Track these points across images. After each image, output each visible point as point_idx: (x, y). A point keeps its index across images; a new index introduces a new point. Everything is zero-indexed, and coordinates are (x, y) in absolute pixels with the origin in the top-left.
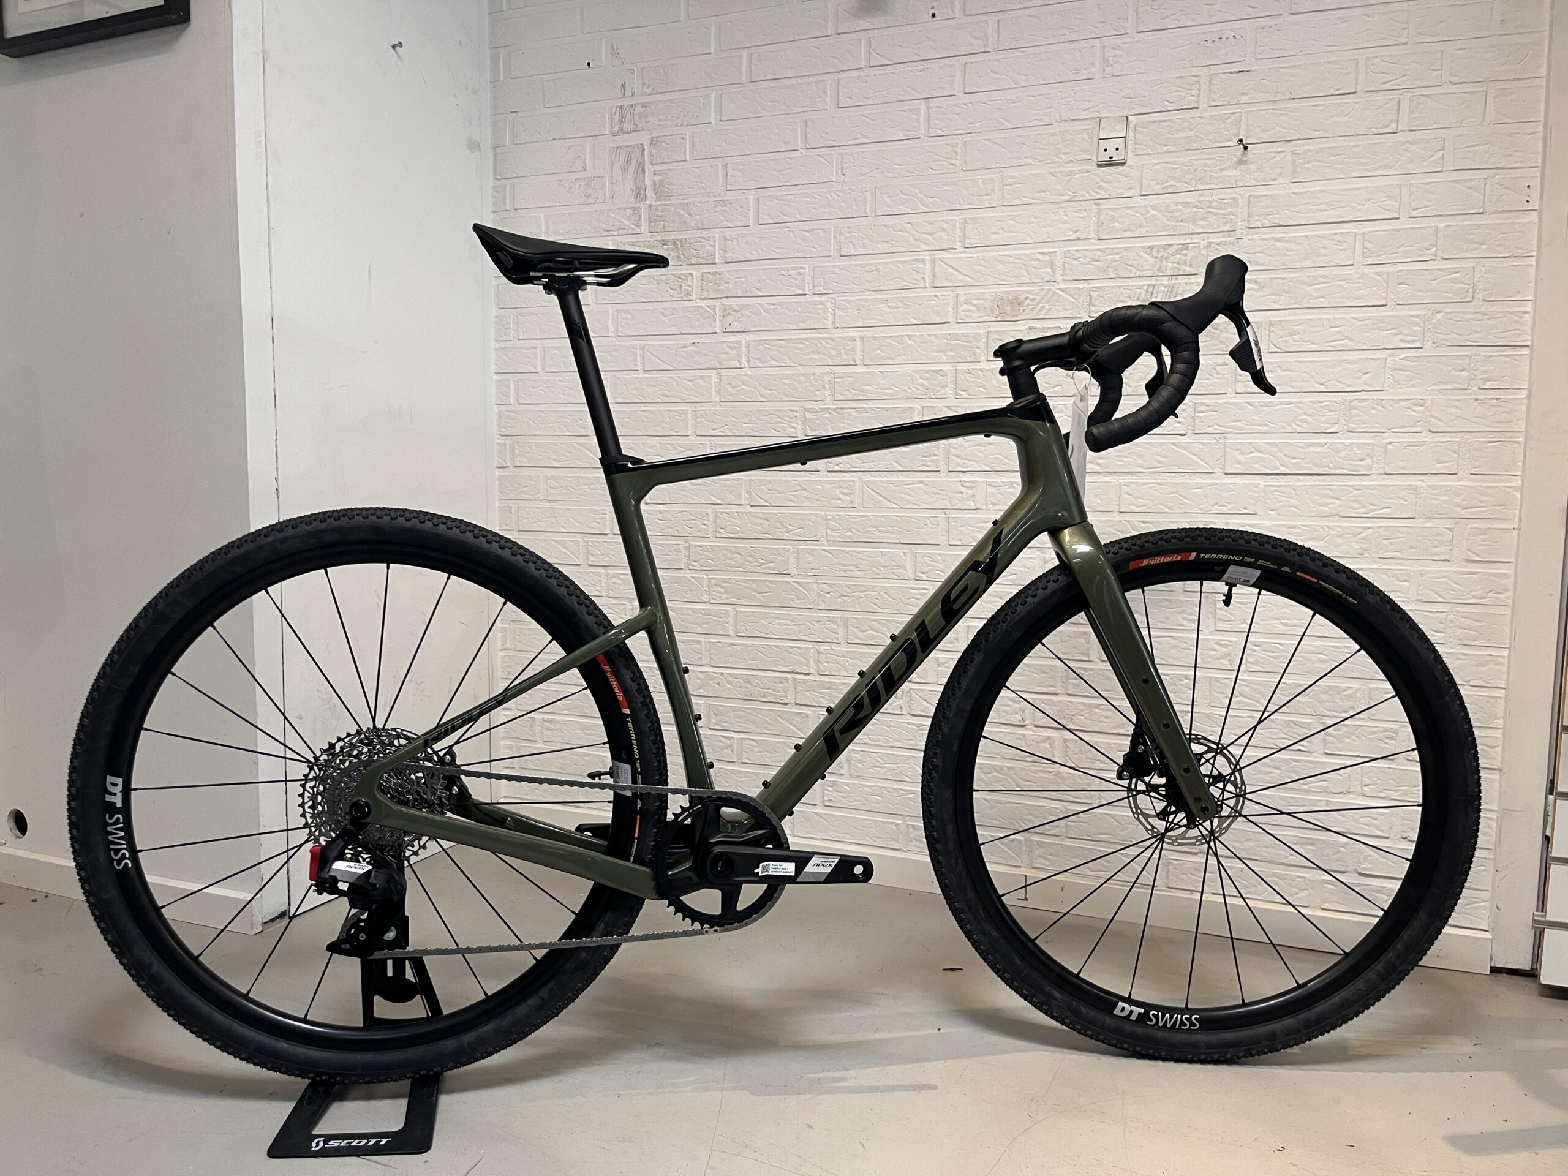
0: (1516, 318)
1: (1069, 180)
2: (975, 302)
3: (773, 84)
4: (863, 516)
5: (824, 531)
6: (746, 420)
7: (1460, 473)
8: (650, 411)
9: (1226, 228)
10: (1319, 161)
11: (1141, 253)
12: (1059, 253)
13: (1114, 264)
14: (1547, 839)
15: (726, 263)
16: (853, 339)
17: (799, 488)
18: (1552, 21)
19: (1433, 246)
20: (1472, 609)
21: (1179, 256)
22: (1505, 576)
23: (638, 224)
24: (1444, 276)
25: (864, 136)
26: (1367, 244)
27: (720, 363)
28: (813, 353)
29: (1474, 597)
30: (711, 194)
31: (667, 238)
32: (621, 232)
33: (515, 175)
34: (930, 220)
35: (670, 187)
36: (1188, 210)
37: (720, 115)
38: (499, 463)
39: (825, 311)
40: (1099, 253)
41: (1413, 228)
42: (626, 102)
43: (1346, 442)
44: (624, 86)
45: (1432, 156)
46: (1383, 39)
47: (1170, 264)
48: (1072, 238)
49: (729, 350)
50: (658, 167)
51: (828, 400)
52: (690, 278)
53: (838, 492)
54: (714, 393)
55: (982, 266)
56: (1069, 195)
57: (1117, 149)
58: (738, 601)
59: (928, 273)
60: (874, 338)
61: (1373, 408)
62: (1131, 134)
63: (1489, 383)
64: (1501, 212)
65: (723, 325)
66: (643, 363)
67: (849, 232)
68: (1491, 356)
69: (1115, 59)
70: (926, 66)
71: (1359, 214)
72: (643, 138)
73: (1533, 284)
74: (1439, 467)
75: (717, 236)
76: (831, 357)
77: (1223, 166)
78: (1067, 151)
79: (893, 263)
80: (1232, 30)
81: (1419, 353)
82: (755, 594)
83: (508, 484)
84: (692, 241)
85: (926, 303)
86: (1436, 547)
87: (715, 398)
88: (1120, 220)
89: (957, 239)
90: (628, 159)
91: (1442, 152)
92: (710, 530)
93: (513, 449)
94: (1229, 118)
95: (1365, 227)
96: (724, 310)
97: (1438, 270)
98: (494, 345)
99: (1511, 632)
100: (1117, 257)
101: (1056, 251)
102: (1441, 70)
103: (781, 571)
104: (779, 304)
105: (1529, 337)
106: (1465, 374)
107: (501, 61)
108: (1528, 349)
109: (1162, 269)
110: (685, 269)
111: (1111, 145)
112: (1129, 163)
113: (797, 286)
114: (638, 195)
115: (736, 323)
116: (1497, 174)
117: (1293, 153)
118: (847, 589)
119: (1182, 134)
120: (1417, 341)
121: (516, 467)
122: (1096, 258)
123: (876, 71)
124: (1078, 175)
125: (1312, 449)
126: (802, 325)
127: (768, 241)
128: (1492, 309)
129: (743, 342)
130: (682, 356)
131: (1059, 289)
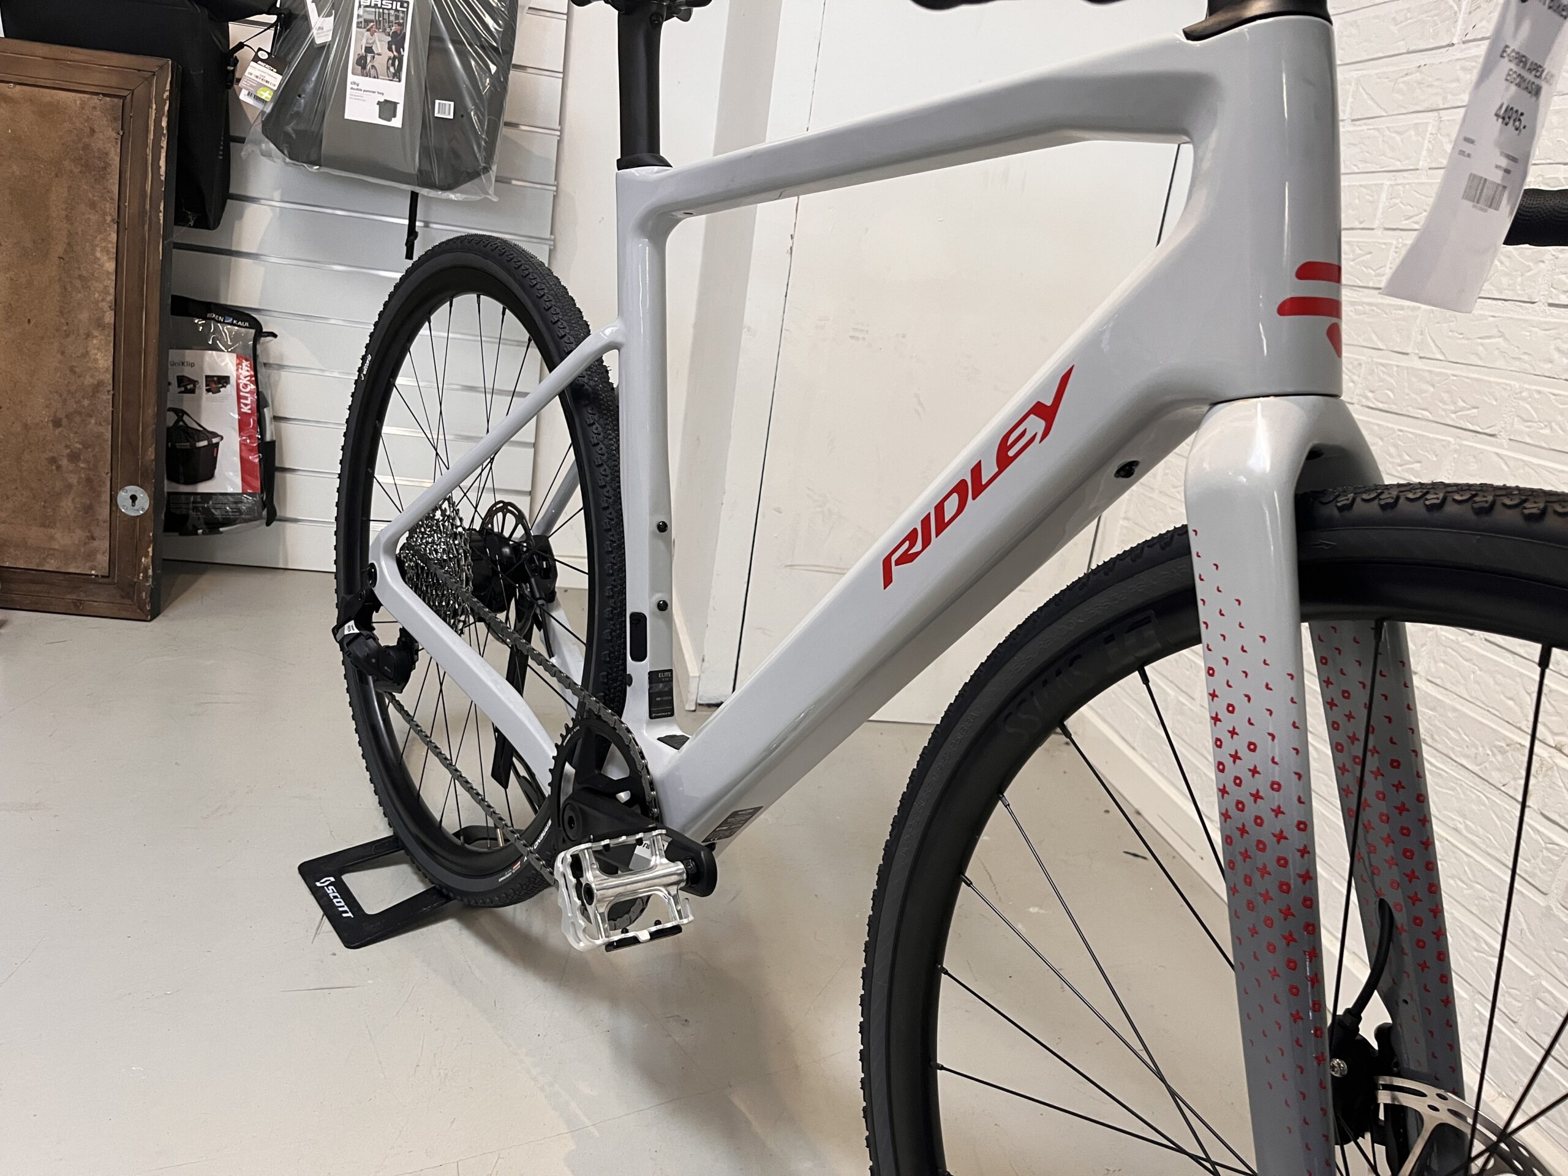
17: (1495, 332)
27: (1445, 99)
54: (1424, 153)
92: (1358, 391)
130: (1400, 91)
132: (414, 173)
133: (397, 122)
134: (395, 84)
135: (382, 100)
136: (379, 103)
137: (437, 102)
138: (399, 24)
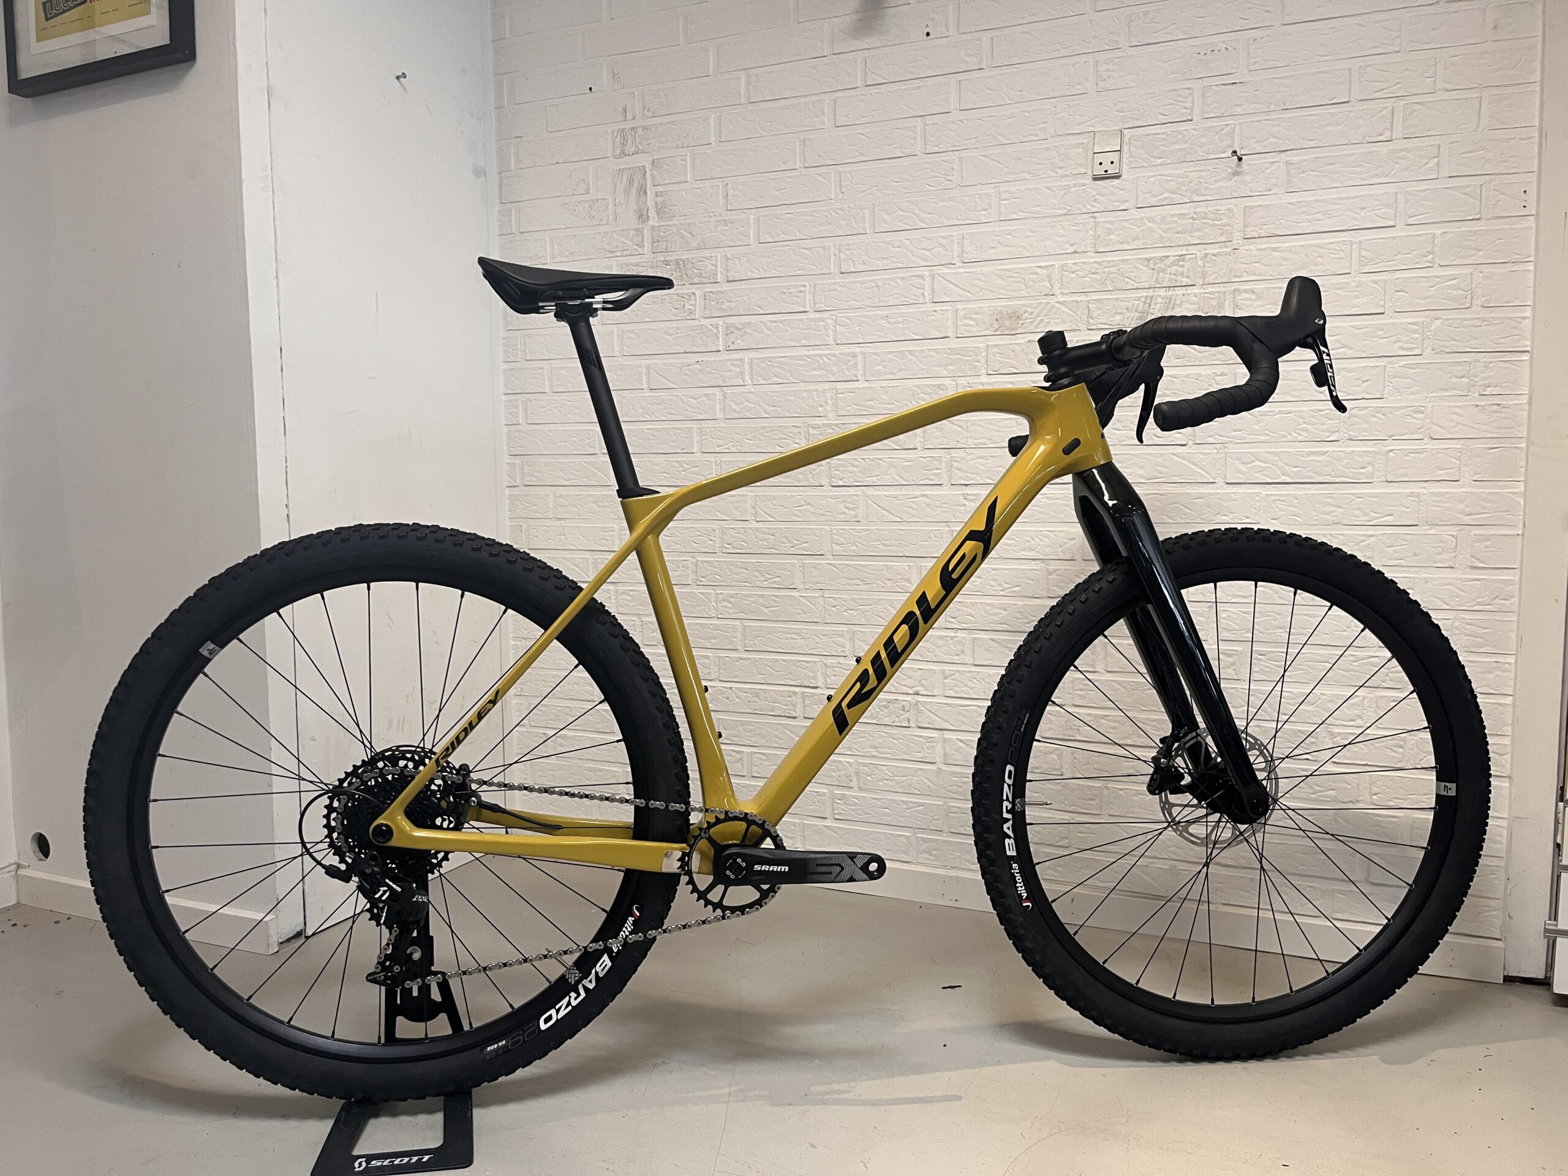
0: (1515, 324)
1: (1065, 194)
2: (974, 316)
3: (770, 104)
4: (868, 530)
5: (829, 546)
6: (749, 436)
7: (1462, 479)
8: (656, 429)
9: (1222, 239)
10: (1314, 171)
11: (1138, 265)
12: (1057, 266)
13: (1112, 276)
14: (1558, 847)
15: (728, 281)
16: (854, 355)
17: (803, 503)
18: (1544, 26)
19: (1430, 253)
20: (1479, 616)
21: (1176, 267)
22: (1510, 582)
23: (641, 245)
24: (1442, 283)
25: (862, 155)
26: (1363, 253)
27: (724, 381)
28: (815, 369)
29: (1479, 604)
30: (712, 214)
31: (669, 258)
32: (625, 253)
33: (521, 199)
34: (929, 236)
35: (672, 208)
36: (1184, 222)
37: (720, 136)
38: (509, 482)
39: (826, 327)
40: (1096, 266)
41: (1408, 236)
42: (628, 126)
43: (1348, 450)
44: (625, 110)
45: (1427, 163)
46: (1375, 47)
47: (1167, 276)
48: (1069, 251)
49: (733, 368)
50: (660, 189)
51: (831, 416)
52: (693, 297)
53: (842, 505)
54: (718, 410)
55: (980, 280)
56: (1065, 209)
57: (1112, 163)
58: (746, 616)
59: (927, 287)
60: (876, 354)
61: (1374, 416)
62: (1125, 147)
63: (1489, 389)
64: (1499, 218)
65: (726, 343)
66: (648, 382)
67: (848, 250)
68: (1491, 362)
69: (1108, 73)
70: (922, 84)
71: (1355, 223)
72: (645, 161)
73: (1531, 290)
74: (1441, 474)
75: (719, 255)
76: (833, 373)
77: (1219, 177)
78: (1062, 165)
79: (891, 279)
80: (1224, 42)
81: (1418, 360)
82: (762, 608)
83: (517, 503)
84: (694, 260)
85: (925, 318)
86: (1439, 554)
87: (720, 415)
88: (1118, 232)
89: (956, 254)
90: (631, 182)
91: (1436, 160)
92: (717, 545)
93: (522, 468)
94: (1223, 129)
95: (1361, 236)
96: (727, 328)
97: (1438, 277)
98: (503, 366)
99: (1517, 637)
100: (1114, 269)
101: (1052, 265)
102: (1435, 77)
103: (786, 585)
104: (781, 322)
105: (1529, 343)
106: (1465, 380)
107: (505, 88)
108: (1529, 355)
109: (1160, 280)
110: (688, 289)
111: (1106, 159)
112: (1124, 176)
113: (798, 304)
114: (640, 216)
115: (739, 341)
116: (1492, 180)
117: (1287, 162)
118: (852, 602)
119: (1177, 147)
120: (1418, 348)
121: (525, 486)
122: (1094, 271)
123: (872, 90)
124: (1074, 189)
125: (1312, 457)
126: (804, 342)
127: (768, 260)
128: (1492, 315)
129: (747, 361)
130: (686, 374)
131: (1057, 302)
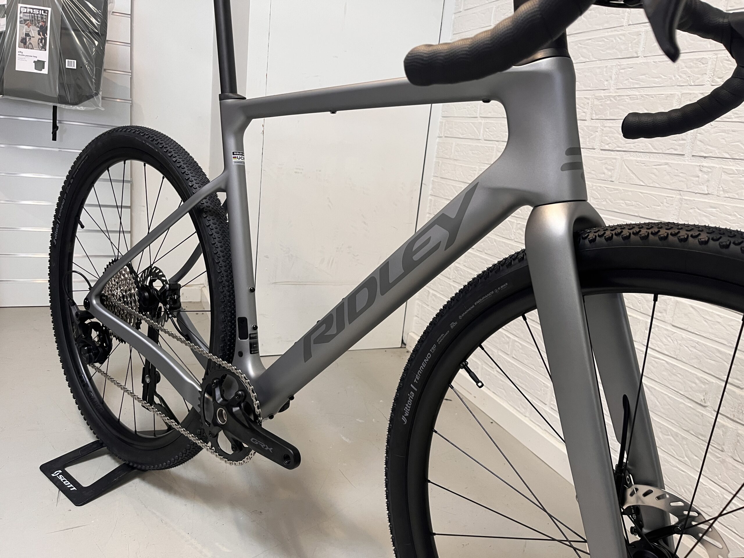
38: (439, 134)
53: (604, 167)
83: (440, 148)
93: (445, 125)
132: (56, 97)
133: (45, 71)
134: (43, 52)
135: (36, 60)
136: (34, 62)
137: (67, 60)
138: (43, 22)
